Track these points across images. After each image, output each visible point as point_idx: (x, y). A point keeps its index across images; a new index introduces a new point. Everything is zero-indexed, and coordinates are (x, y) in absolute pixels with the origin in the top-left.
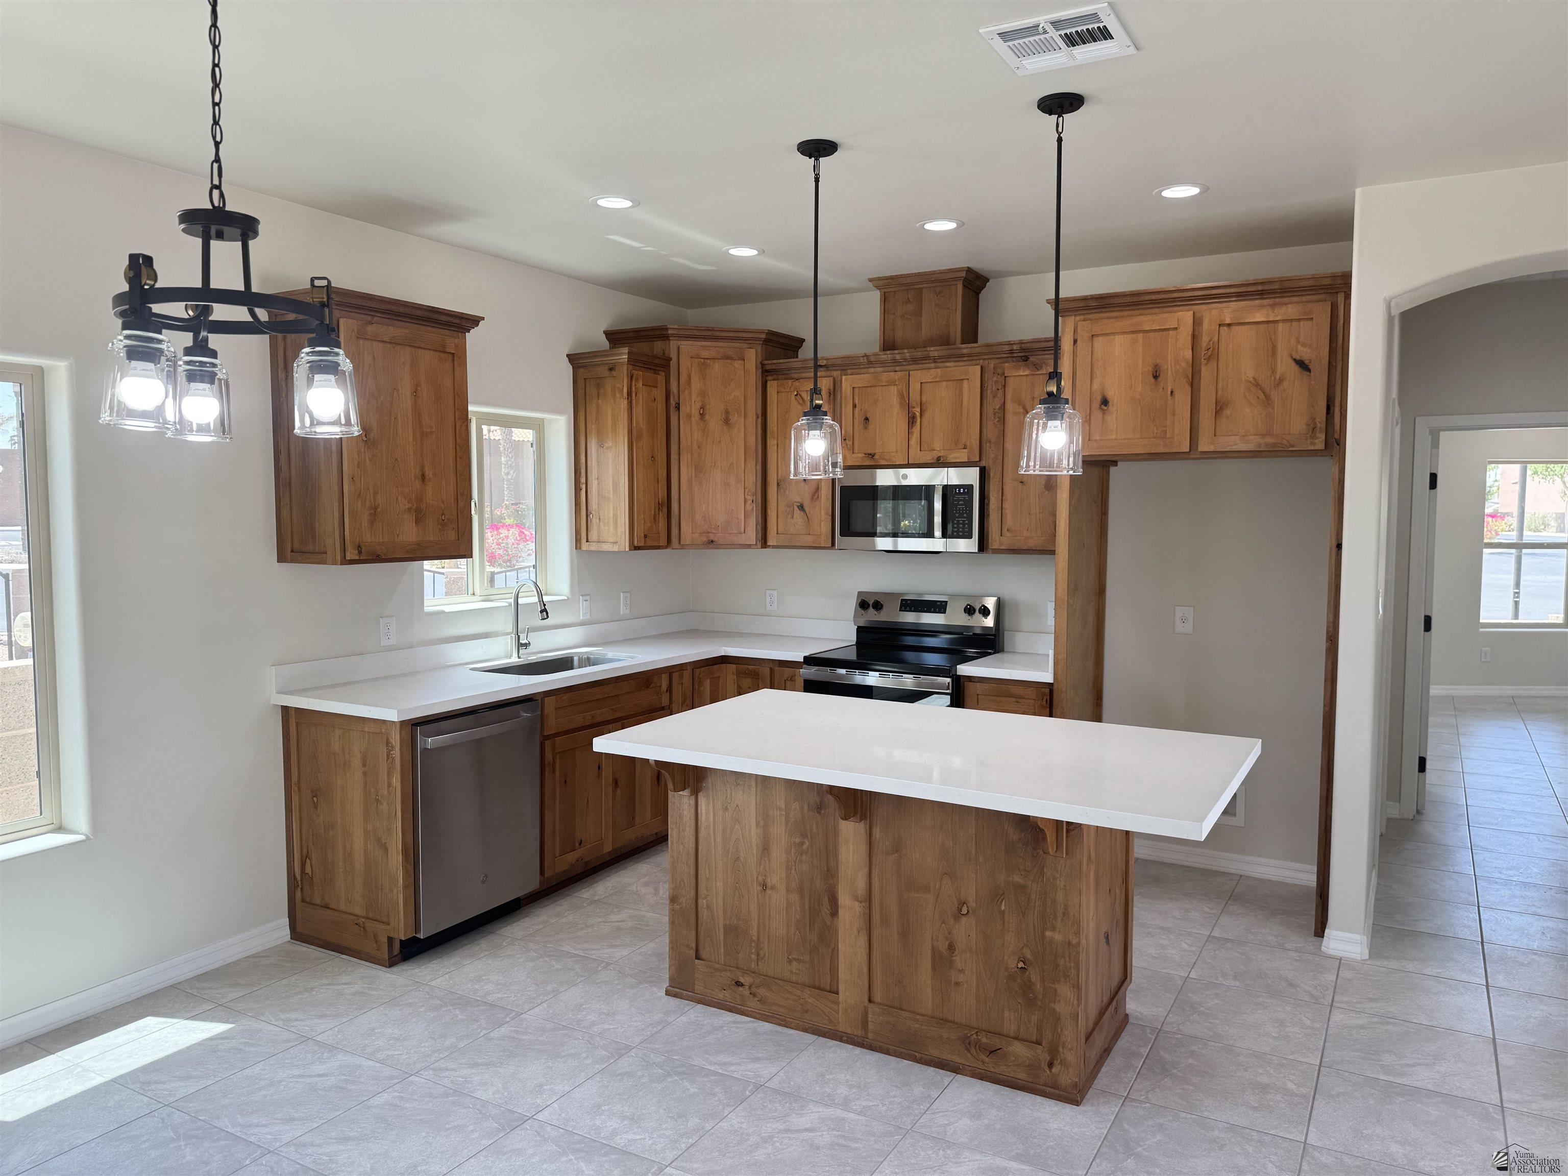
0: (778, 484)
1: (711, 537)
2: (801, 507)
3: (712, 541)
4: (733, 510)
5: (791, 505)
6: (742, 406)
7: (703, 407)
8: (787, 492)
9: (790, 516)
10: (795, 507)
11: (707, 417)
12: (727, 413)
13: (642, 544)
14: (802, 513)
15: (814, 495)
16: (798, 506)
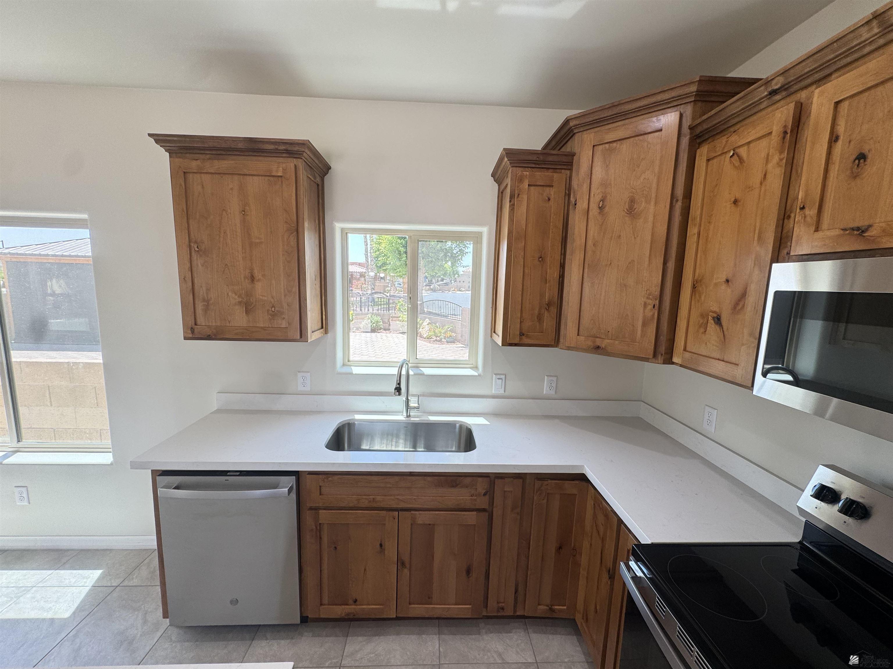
0: (694, 287)
1: (598, 342)
2: (718, 320)
3: (598, 347)
4: (627, 315)
5: (704, 315)
6: (654, 191)
7: (603, 200)
8: (703, 298)
9: (702, 330)
10: (710, 318)
11: (607, 209)
12: (632, 201)
13: (517, 341)
14: (718, 328)
15: (737, 304)
16: (714, 318)
